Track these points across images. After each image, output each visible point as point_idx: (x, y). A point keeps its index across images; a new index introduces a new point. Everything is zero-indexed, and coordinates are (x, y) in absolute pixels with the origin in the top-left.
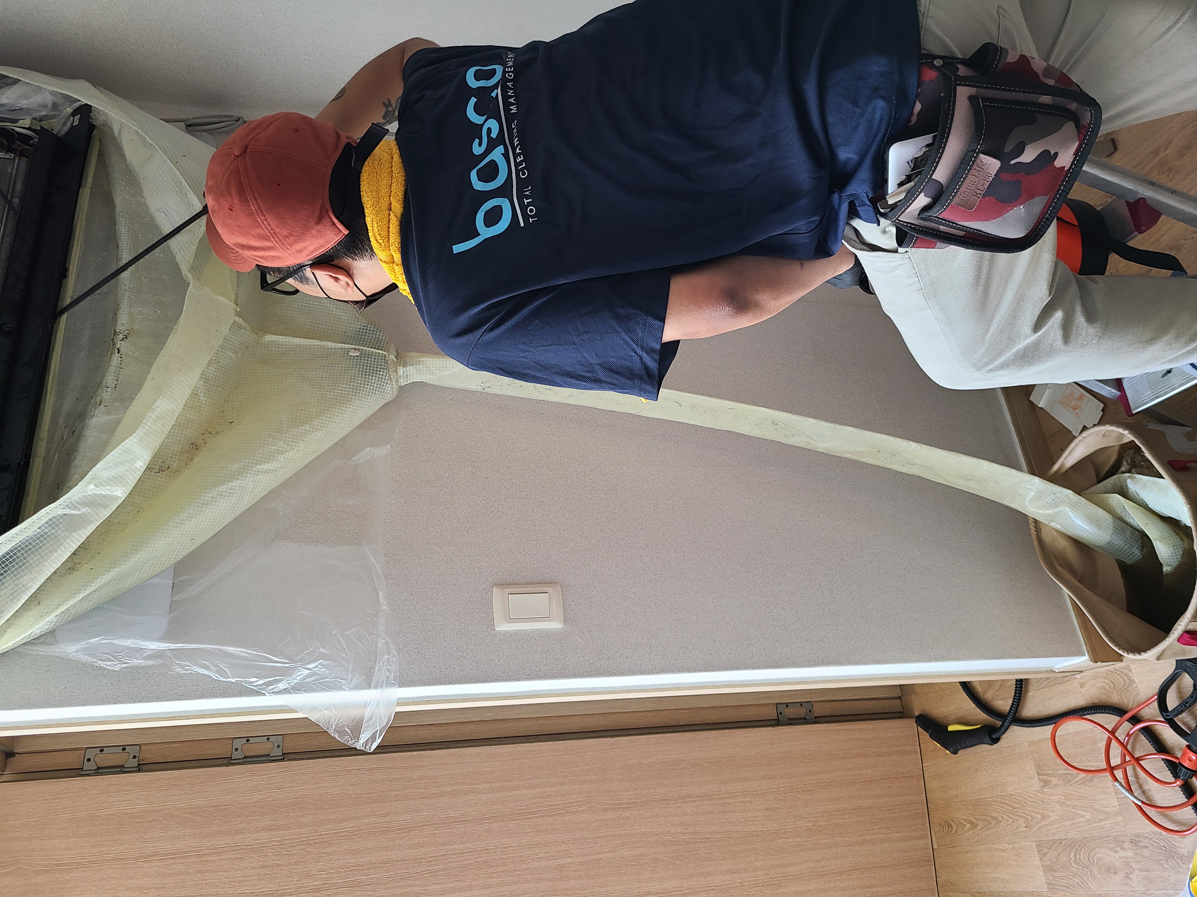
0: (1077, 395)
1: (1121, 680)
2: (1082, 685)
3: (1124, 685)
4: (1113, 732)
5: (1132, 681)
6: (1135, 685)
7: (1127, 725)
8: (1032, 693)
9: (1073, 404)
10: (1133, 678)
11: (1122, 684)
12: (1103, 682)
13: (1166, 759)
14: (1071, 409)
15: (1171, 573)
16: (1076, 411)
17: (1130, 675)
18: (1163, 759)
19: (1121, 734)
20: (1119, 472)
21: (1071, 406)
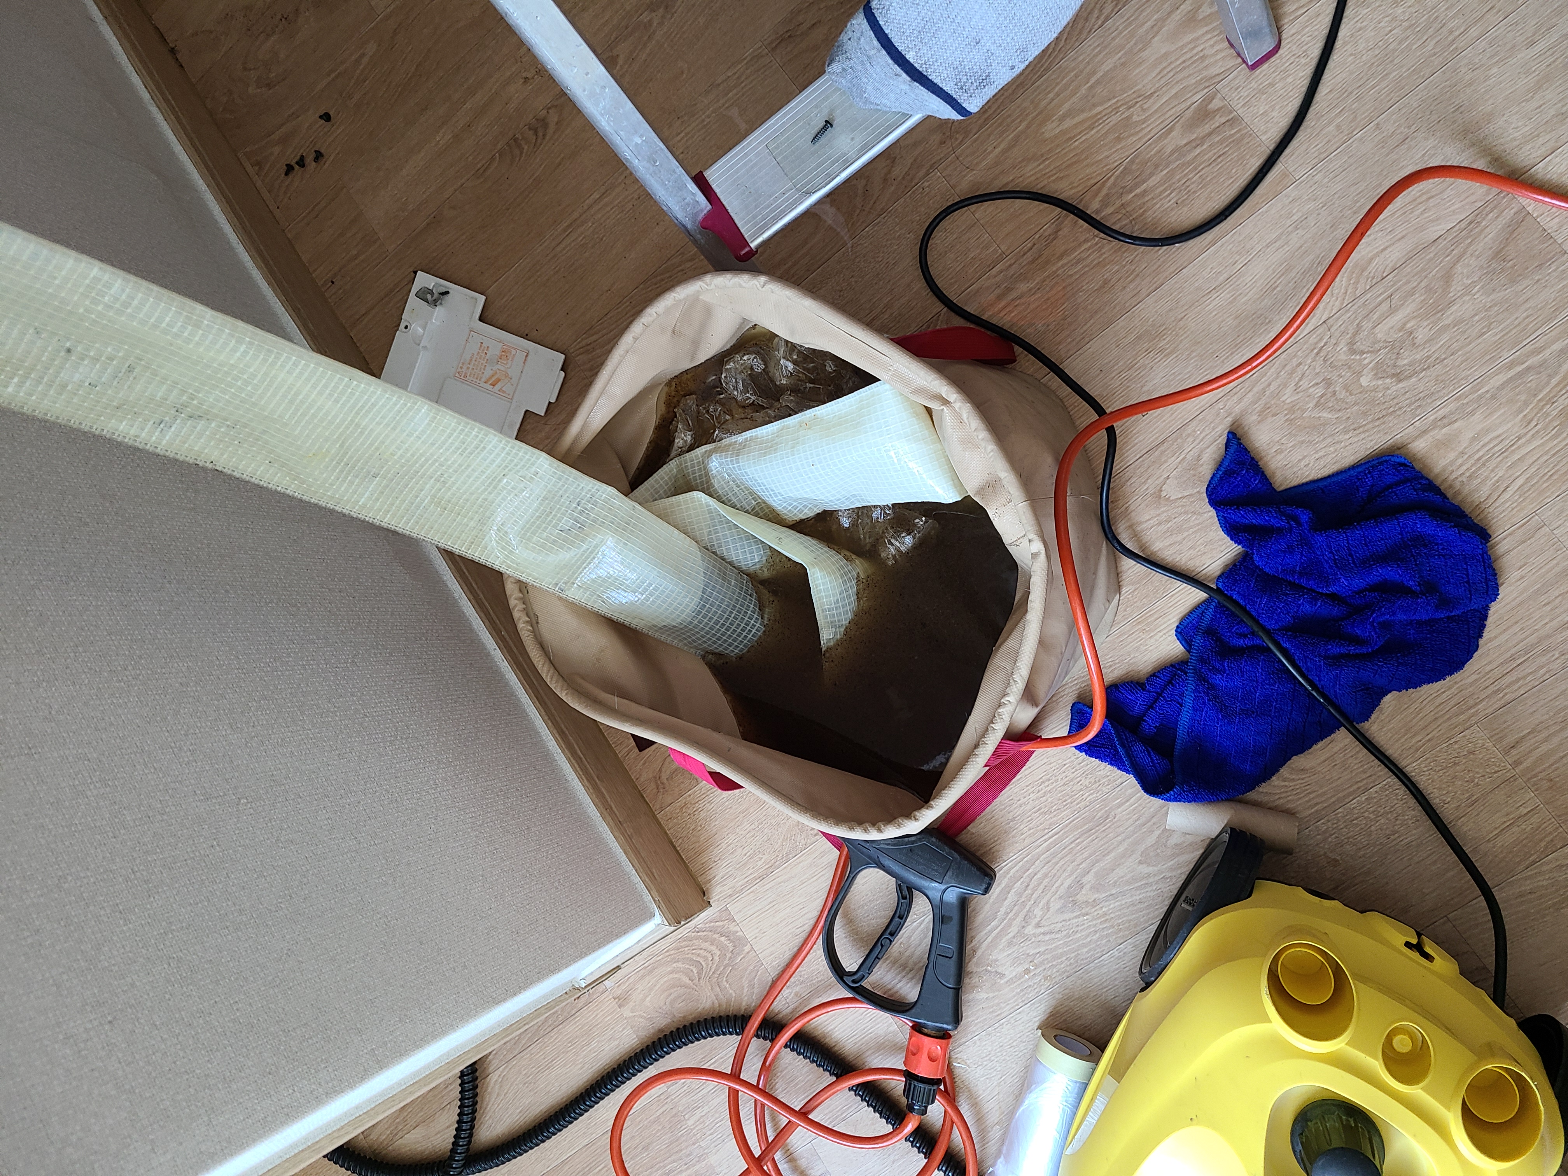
0: (495, 350)
1: (713, 948)
2: (622, 1000)
3: (722, 956)
4: (735, 1075)
5: (739, 942)
6: (747, 948)
7: (756, 1048)
8: (498, 1073)
9: (488, 373)
10: (740, 933)
11: (716, 958)
12: (672, 972)
13: (858, 1085)
14: (486, 386)
15: (839, 643)
16: (498, 386)
17: (733, 928)
18: (851, 1089)
19: (750, 1073)
20: (673, 453)
21: (484, 380)
